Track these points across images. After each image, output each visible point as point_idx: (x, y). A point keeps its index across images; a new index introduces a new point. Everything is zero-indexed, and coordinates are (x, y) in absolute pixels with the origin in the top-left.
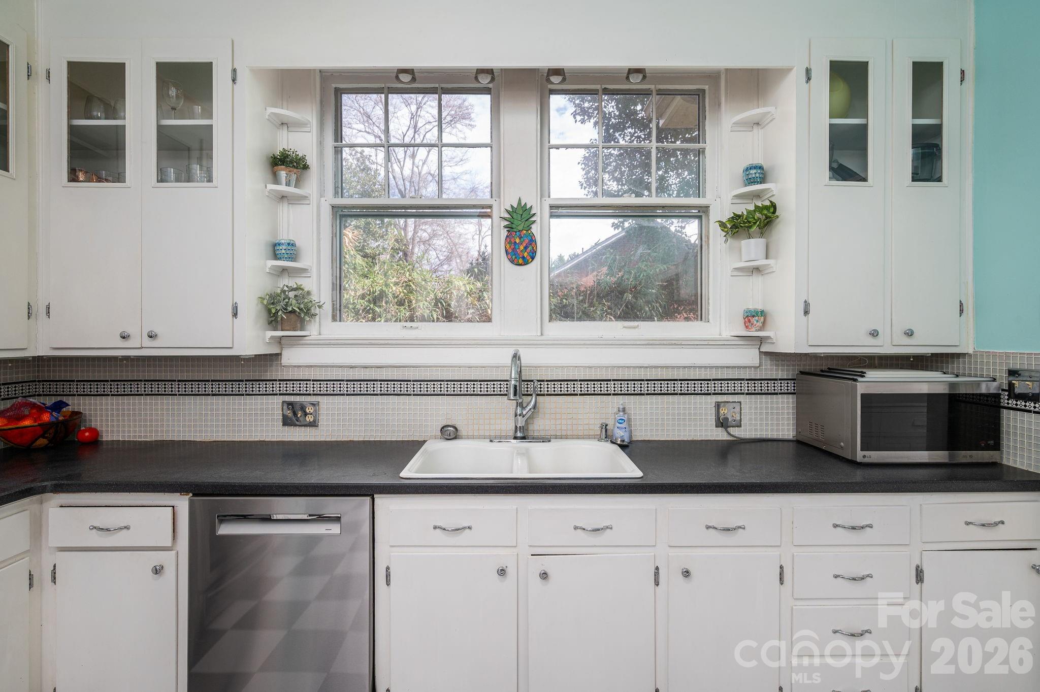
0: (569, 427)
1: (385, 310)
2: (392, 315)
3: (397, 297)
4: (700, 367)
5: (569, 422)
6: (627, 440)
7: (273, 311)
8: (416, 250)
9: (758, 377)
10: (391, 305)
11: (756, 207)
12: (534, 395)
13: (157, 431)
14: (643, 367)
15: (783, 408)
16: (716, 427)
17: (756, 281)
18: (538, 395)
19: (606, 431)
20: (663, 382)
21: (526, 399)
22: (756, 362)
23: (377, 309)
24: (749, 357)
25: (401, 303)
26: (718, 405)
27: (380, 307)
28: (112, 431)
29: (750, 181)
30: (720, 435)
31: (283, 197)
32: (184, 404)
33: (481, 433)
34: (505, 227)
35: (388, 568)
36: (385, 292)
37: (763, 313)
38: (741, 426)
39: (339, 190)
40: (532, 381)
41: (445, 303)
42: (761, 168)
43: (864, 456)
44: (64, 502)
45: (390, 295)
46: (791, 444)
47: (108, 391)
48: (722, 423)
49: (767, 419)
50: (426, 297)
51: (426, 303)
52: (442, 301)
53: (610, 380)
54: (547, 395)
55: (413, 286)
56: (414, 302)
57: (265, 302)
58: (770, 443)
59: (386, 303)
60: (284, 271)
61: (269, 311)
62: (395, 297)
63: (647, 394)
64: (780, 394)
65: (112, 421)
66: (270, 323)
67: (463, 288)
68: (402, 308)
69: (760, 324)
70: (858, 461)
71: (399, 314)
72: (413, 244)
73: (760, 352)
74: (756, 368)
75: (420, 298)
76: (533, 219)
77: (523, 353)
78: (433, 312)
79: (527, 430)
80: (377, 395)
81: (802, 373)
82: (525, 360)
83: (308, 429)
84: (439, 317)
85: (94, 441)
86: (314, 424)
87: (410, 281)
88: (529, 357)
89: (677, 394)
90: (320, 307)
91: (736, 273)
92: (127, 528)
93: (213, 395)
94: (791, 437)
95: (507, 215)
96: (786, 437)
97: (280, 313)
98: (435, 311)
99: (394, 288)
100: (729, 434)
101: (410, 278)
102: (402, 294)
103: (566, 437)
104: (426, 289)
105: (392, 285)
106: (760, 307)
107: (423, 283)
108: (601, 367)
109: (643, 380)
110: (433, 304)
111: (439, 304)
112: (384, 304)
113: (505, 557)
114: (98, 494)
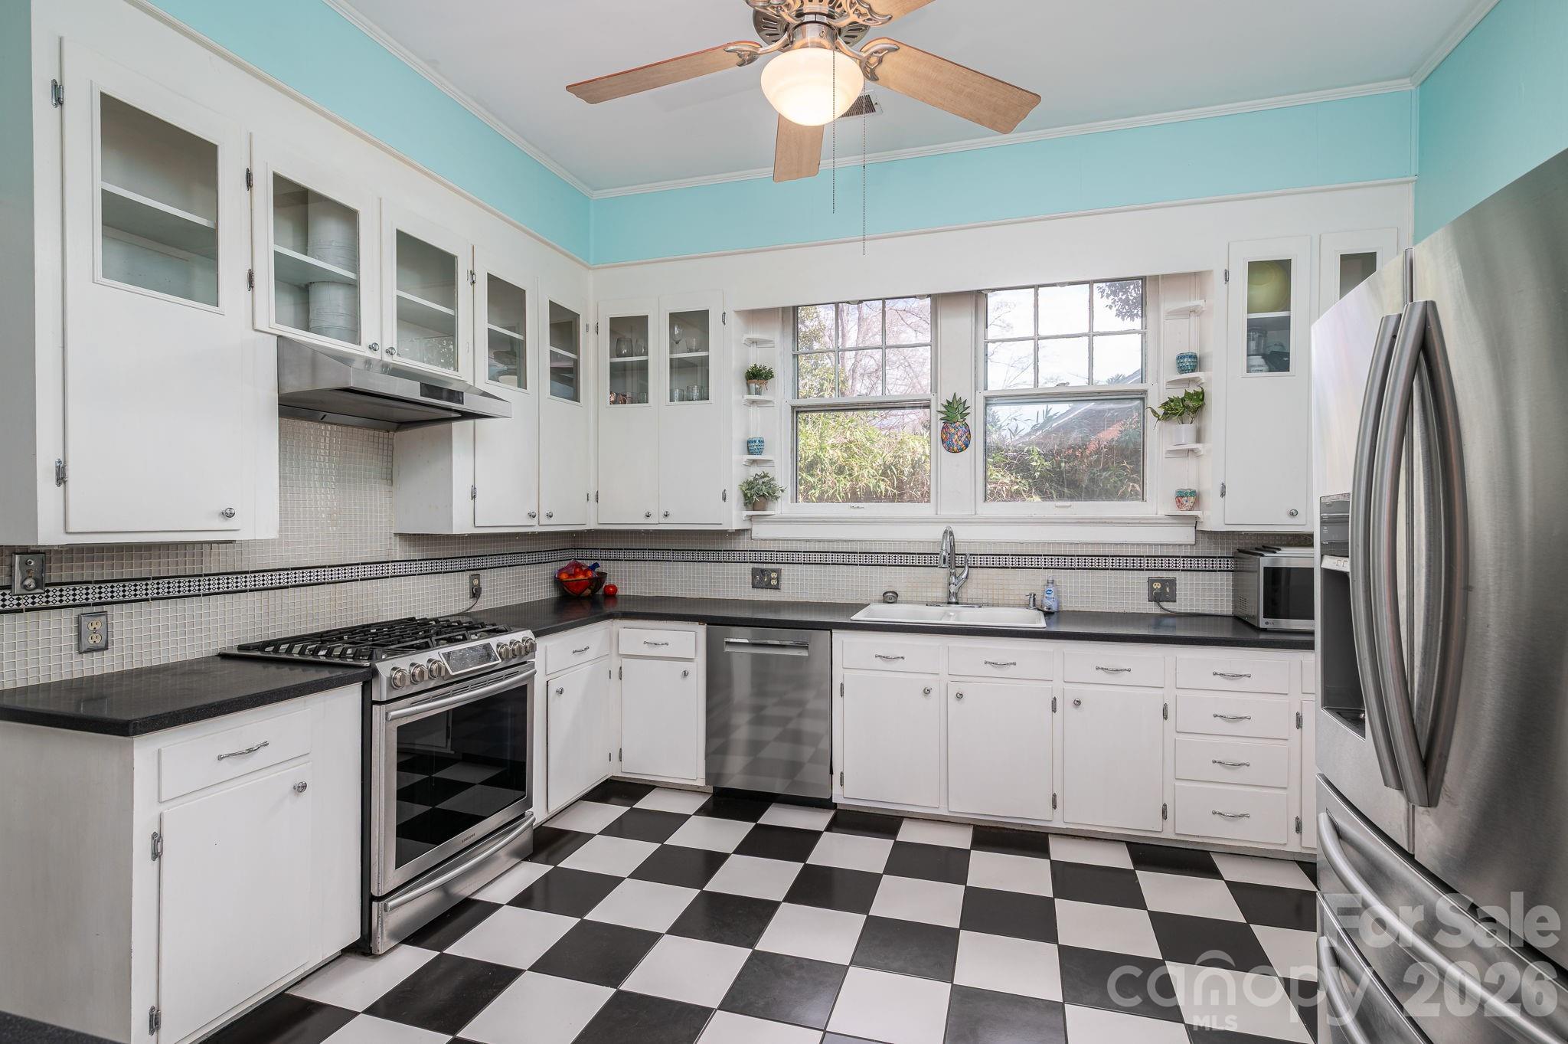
0: (1001, 597)
1: (820, 480)
2: (829, 486)
3: (835, 463)
4: (1133, 544)
5: (1001, 592)
6: (1054, 609)
7: (749, 495)
8: (858, 386)
9: (1195, 555)
10: (828, 474)
11: (1187, 393)
12: (967, 568)
13: (657, 589)
14: (1074, 543)
15: (1222, 585)
16: (1149, 601)
17: (1190, 463)
18: (970, 567)
19: (1034, 600)
20: (1093, 558)
21: (959, 570)
22: (1192, 540)
23: (810, 478)
24: (1185, 535)
25: (840, 471)
26: (1151, 581)
27: (812, 475)
28: (626, 588)
29: (1182, 370)
30: (1153, 608)
31: (753, 402)
32: (677, 568)
33: (919, 599)
34: (941, 419)
35: (842, 685)
36: (819, 457)
37: (1193, 493)
38: (1175, 601)
39: (796, 394)
40: (965, 555)
41: (897, 470)
42: (1195, 357)
43: (1267, 623)
44: (626, 625)
45: (827, 460)
46: (1231, 619)
47: (622, 557)
48: (1156, 598)
49: (1204, 595)
50: (872, 462)
51: (872, 471)
52: (893, 468)
53: (1041, 555)
54: (980, 567)
55: (855, 449)
56: (856, 469)
57: (744, 489)
58: (1207, 618)
59: (822, 470)
60: (754, 462)
61: (745, 495)
62: (832, 463)
63: (1077, 569)
64: (1219, 571)
65: (625, 580)
66: (746, 504)
67: (920, 450)
68: (841, 477)
69: (1189, 504)
70: (1261, 627)
71: (838, 485)
72: (853, 379)
73: (1196, 531)
74: (1191, 545)
75: (863, 464)
76: (966, 412)
77: (954, 529)
78: (881, 483)
79: (959, 595)
80: (829, 564)
81: (1240, 551)
82: (958, 536)
83: (773, 591)
84: (888, 488)
85: (611, 595)
86: (777, 588)
87: (851, 442)
88: (962, 534)
89: (1108, 569)
90: (782, 491)
91: (1169, 455)
92: (667, 644)
93: (699, 562)
94: (1230, 613)
95: (944, 409)
96: (1225, 613)
97: (755, 497)
98: (883, 480)
99: (831, 452)
100: (1162, 607)
101: (852, 439)
102: (841, 459)
103: (998, 605)
104: (871, 451)
105: (828, 448)
106: (1193, 488)
107: (869, 444)
108: (1032, 543)
109: (1074, 556)
110: (881, 471)
111: (889, 471)
112: (819, 473)
113: (928, 681)
114: (647, 621)
